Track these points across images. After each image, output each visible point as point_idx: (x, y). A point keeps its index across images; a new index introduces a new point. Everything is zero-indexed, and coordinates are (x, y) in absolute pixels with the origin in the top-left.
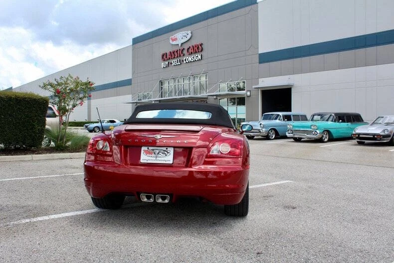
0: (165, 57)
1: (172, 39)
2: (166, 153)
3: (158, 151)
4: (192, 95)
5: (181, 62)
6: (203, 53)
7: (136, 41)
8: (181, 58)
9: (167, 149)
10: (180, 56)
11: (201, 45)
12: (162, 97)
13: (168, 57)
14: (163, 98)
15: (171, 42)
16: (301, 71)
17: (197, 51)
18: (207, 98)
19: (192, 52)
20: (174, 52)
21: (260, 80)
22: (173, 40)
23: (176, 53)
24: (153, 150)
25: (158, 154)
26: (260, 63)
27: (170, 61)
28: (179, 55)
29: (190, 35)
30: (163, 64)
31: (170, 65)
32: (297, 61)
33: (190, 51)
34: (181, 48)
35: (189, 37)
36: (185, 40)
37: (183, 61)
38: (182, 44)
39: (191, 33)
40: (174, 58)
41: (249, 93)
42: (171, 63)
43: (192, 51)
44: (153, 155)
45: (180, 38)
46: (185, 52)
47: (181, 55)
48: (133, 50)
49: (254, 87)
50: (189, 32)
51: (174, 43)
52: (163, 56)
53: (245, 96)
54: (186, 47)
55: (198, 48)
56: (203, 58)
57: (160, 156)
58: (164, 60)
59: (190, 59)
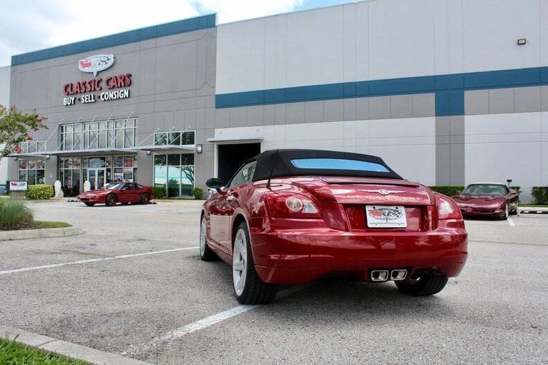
0: (69, 90)
1: (82, 63)
2: (397, 213)
3: (387, 212)
4: (113, 149)
5: (97, 99)
6: (131, 88)
7: (17, 61)
8: (97, 94)
9: (397, 208)
10: (95, 90)
11: (129, 76)
12: (62, 150)
13: (75, 90)
14: (64, 151)
15: (80, 67)
16: (274, 122)
17: (123, 85)
18: (136, 153)
19: (114, 86)
20: (84, 84)
21: (217, 131)
22: (84, 65)
23: (88, 85)
24: (381, 210)
25: (388, 215)
26: (217, 107)
27: (78, 96)
28: (93, 89)
29: (112, 60)
30: (65, 101)
31: (77, 101)
32: (269, 108)
33: (111, 83)
34: (97, 79)
35: (110, 63)
36: (104, 67)
37: (99, 97)
38: (99, 72)
39: (114, 58)
40: (85, 91)
41: (199, 149)
42: (80, 100)
43: (115, 84)
44: (383, 217)
45: (96, 63)
46: (103, 84)
47: (97, 89)
48: (12, 74)
49: (209, 140)
50: (111, 57)
51: (87, 69)
52: (66, 87)
53: (194, 152)
54: (104, 77)
55: (124, 80)
56: (131, 94)
57: (391, 217)
58: (68, 94)
59: (111, 96)
